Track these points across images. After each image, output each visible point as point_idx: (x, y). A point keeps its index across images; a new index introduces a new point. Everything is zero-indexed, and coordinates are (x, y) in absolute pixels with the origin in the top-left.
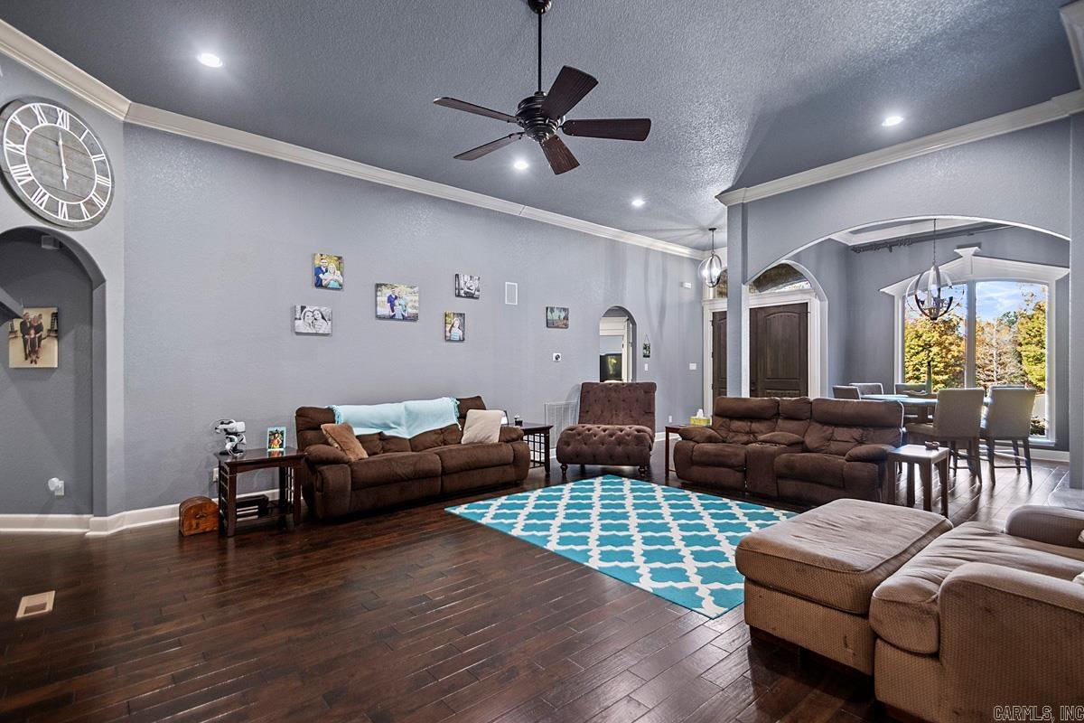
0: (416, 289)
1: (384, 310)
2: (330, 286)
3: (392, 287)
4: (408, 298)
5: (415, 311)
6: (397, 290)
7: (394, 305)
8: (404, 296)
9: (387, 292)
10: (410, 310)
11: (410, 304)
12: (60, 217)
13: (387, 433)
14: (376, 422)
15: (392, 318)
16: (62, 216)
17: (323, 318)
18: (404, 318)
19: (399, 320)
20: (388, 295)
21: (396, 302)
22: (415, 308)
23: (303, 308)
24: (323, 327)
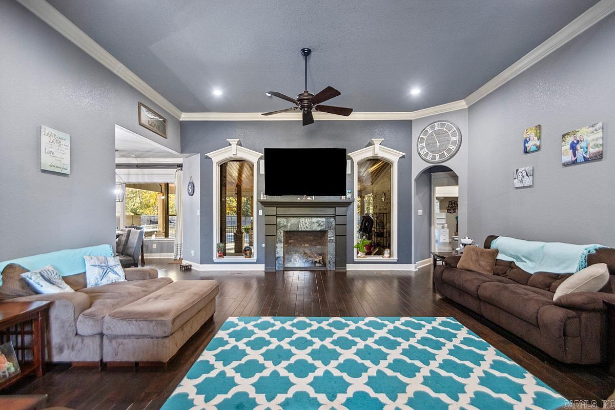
0: (597, 126)
1: (568, 157)
2: (531, 151)
3: (574, 133)
4: (589, 139)
5: (597, 150)
6: (578, 135)
7: (576, 150)
8: (585, 138)
9: (570, 139)
10: (591, 150)
11: (591, 144)
12: (437, 160)
13: (518, 264)
14: (512, 253)
15: (574, 163)
16: (438, 159)
17: (527, 175)
18: (586, 160)
19: (581, 163)
20: (570, 142)
21: (578, 147)
22: (597, 146)
23: (517, 170)
24: (528, 181)
